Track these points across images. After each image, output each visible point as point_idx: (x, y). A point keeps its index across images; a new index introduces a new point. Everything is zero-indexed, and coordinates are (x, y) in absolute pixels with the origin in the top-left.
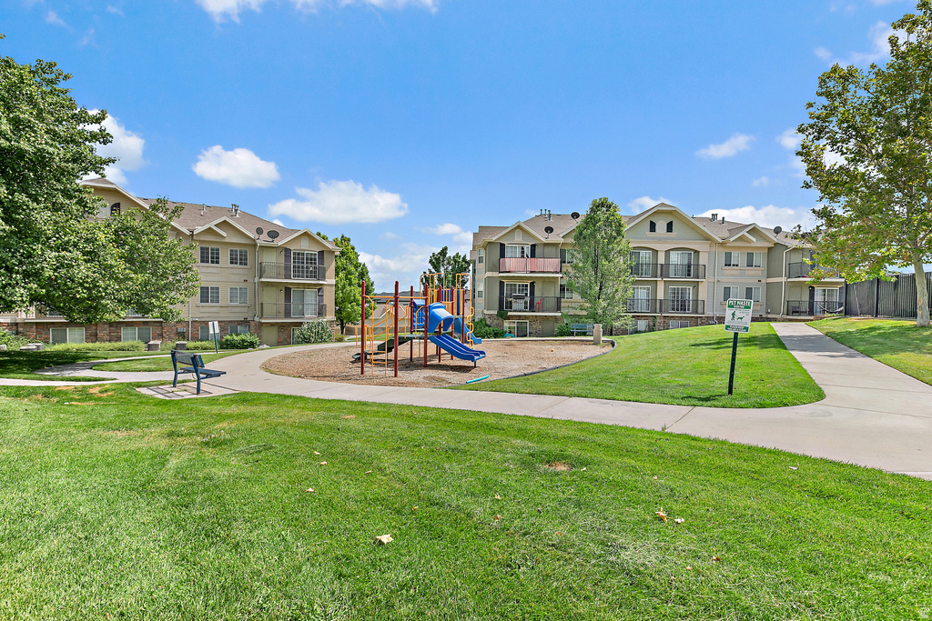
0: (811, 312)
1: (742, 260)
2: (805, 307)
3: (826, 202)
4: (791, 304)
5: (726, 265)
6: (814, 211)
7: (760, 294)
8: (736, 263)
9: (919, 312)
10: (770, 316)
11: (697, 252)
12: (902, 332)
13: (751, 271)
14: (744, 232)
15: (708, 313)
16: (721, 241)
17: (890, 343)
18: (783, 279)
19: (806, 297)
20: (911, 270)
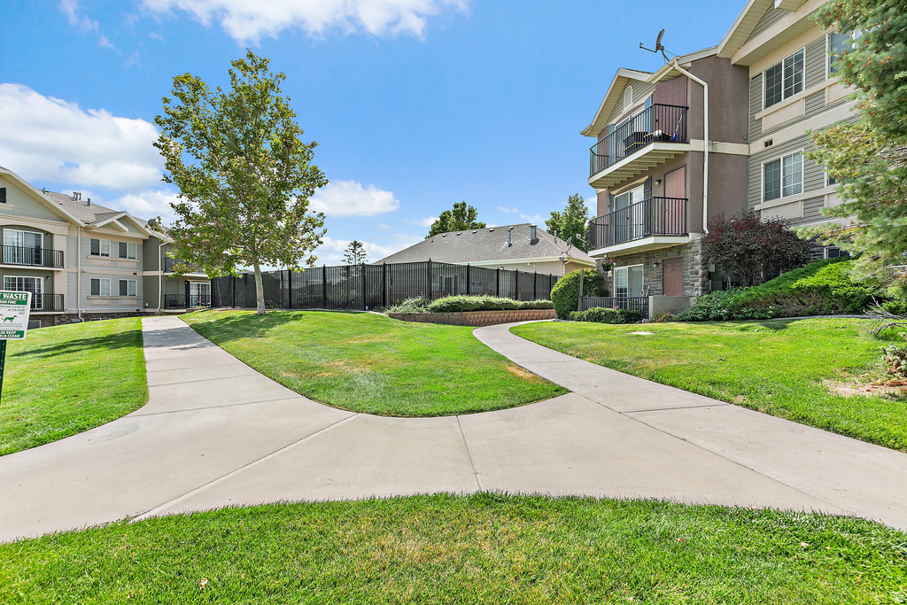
0: (187, 306)
1: (114, 251)
2: (182, 300)
3: (185, 200)
4: (169, 298)
5: (92, 254)
6: (173, 206)
7: (136, 288)
8: (105, 253)
9: (258, 303)
10: (147, 310)
11: (49, 235)
12: (247, 320)
13: (125, 263)
14: (114, 219)
15: (73, 310)
16: (84, 225)
17: (236, 330)
18: (160, 273)
19: (182, 291)
20: (251, 269)
